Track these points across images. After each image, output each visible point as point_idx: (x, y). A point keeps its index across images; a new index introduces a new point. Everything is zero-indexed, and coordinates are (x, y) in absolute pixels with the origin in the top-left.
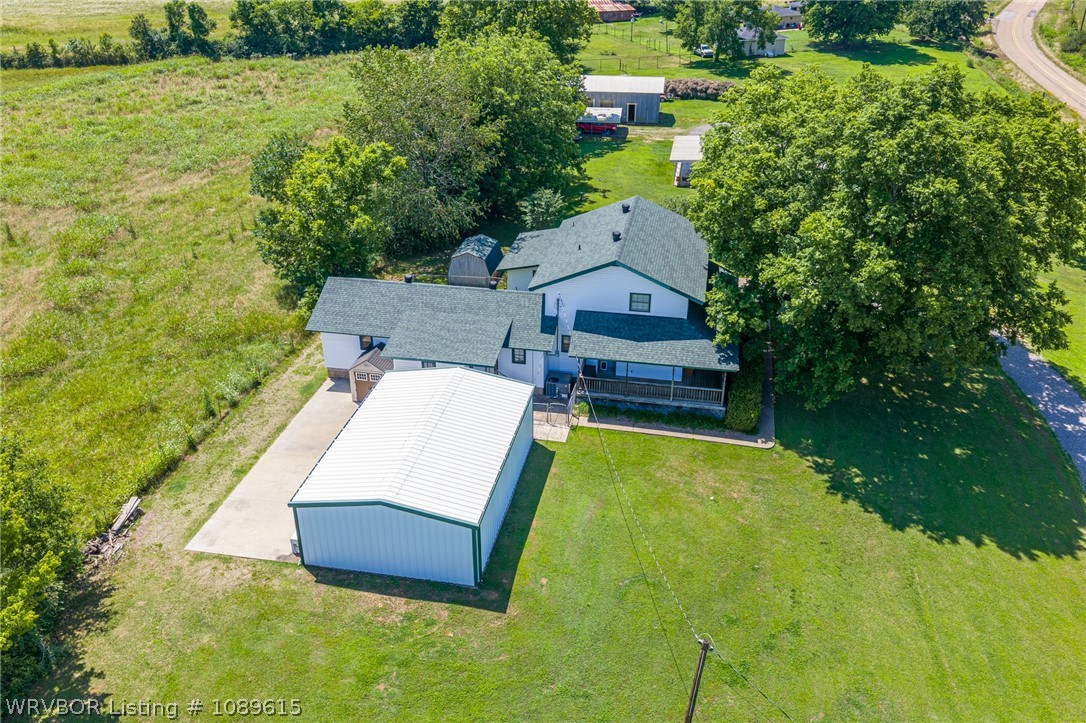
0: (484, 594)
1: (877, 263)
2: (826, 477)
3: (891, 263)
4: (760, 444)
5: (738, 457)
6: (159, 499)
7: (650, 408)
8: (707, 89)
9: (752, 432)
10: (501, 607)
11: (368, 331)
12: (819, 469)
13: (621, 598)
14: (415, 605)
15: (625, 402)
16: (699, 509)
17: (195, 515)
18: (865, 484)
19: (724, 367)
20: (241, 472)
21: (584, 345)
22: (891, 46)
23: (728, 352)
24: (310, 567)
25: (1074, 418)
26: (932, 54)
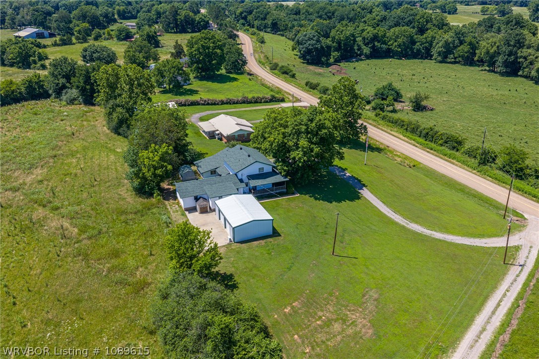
1: (316, 149)
2: (313, 198)
4: (296, 195)
5: (295, 199)
8: (181, 102)
9: (293, 194)
10: (280, 236)
11: (195, 195)
12: (310, 197)
13: (297, 228)
15: (264, 195)
16: (296, 210)
18: (320, 197)
19: (285, 180)
21: (253, 183)
22: (221, 75)
23: (285, 176)
24: (236, 243)
25: (345, 175)
26: (236, 77)
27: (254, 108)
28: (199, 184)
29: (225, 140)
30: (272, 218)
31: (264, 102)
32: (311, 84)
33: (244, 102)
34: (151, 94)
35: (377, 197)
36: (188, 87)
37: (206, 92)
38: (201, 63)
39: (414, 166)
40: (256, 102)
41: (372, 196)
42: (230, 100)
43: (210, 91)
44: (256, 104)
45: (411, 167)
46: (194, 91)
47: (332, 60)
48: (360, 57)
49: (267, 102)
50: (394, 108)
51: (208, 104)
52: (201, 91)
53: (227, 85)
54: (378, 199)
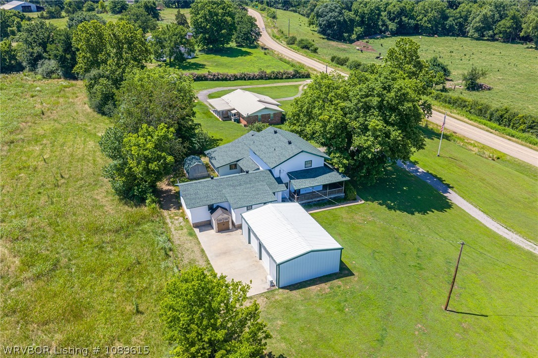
0: (343, 272)
2: (384, 206)
3: (400, 131)
4: (360, 203)
5: (358, 208)
7: (321, 201)
9: (355, 200)
10: (351, 274)
12: (380, 204)
13: (375, 259)
14: (329, 284)
15: (313, 201)
16: (366, 227)
18: (395, 205)
21: (298, 184)
22: (231, 48)
23: (344, 174)
24: (282, 288)
25: (417, 171)
26: (248, 51)
27: (275, 85)
28: (216, 186)
29: (244, 122)
30: (340, 246)
31: (286, 79)
32: (338, 59)
33: (261, 78)
34: (146, 61)
35: (472, 204)
36: (192, 61)
37: (214, 67)
38: (208, 33)
39: (498, 158)
40: (276, 78)
41: (465, 202)
42: (245, 75)
43: (218, 65)
44: (276, 80)
45: (494, 160)
46: (200, 65)
47: (354, 37)
48: (385, 33)
49: (289, 78)
50: (444, 87)
51: (218, 79)
52: (208, 65)
53: (239, 59)
54: (476, 207)
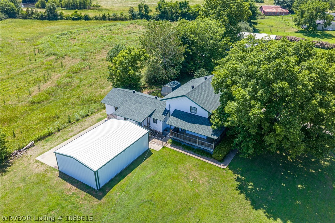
0: (99, 193)
2: (238, 183)
4: (221, 166)
5: (211, 169)
6: (41, 143)
7: (191, 146)
9: (221, 161)
10: (100, 198)
11: (116, 105)
12: (238, 180)
13: (139, 206)
14: (78, 191)
15: (183, 142)
16: (185, 183)
17: (45, 150)
18: (252, 189)
19: (212, 137)
20: (65, 140)
24: (60, 172)
36: (329, 32)
